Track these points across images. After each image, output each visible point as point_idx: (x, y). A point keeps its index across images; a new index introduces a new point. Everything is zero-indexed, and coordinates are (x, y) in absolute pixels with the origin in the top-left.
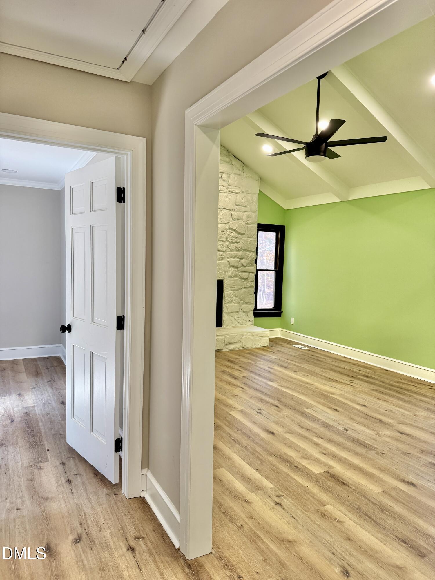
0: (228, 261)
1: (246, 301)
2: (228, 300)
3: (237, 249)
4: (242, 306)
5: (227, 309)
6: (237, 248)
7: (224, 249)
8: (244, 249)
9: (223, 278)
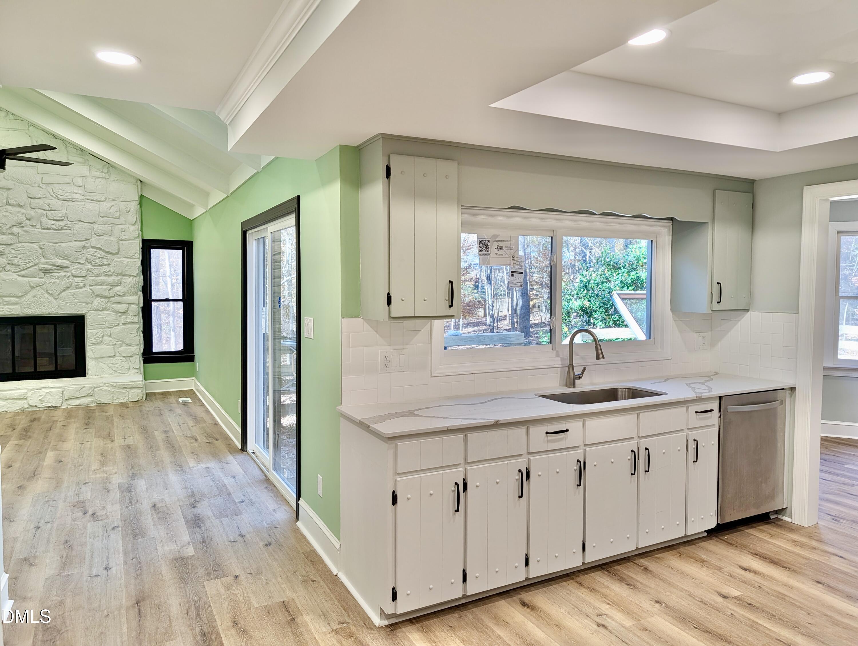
0: (92, 290)
1: (126, 341)
2: (93, 341)
3: (106, 274)
4: (120, 348)
5: (93, 353)
6: (105, 272)
7: (83, 273)
8: (118, 273)
9: (85, 312)
